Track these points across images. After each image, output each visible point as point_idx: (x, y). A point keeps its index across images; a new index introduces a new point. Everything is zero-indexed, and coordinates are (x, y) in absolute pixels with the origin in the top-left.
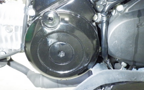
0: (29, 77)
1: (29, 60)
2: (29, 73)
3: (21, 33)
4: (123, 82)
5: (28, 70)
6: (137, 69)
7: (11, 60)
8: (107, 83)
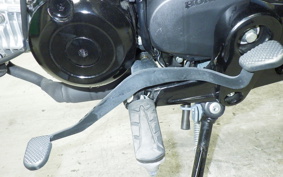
0: (45, 89)
1: (40, 63)
2: (43, 82)
3: (20, 22)
4: (173, 83)
5: (41, 77)
6: (196, 66)
7: (11, 65)
8: (149, 85)
